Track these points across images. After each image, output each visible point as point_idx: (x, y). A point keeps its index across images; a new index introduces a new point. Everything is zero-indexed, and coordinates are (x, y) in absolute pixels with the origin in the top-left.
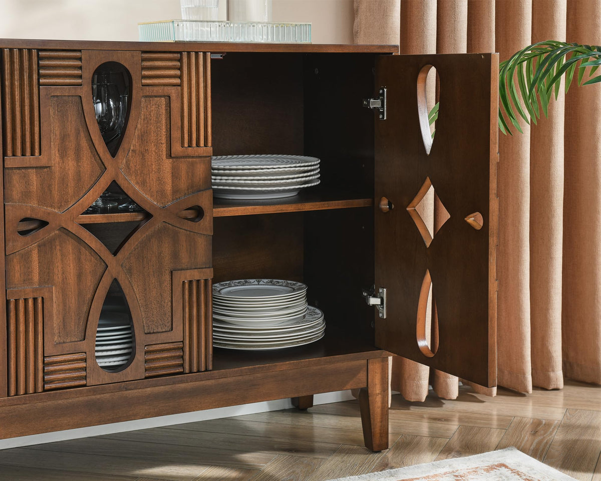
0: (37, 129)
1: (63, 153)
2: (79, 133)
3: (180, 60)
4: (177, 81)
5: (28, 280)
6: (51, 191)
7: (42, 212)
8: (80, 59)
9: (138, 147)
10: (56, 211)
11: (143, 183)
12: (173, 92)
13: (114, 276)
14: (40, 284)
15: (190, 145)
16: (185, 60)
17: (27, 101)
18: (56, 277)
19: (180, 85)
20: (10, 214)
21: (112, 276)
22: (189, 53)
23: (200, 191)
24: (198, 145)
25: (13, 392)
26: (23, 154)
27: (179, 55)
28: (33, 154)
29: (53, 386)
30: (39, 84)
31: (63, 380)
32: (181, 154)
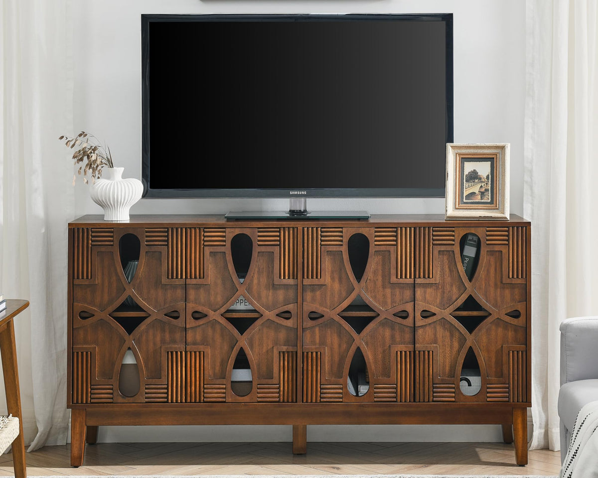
0: (319, 267)
1: (333, 279)
2: (341, 270)
3: (396, 232)
4: (395, 243)
5: (313, 343)
6: (326, 301)
7: (320, 309)
8: (342, 232)
9: (372, 277)
10: (328, 310)
11: (375, 297)
12: (392, 249)
13: (358, 345)
14: (320, 345)
15: (401, 277)
16: (399, 232)
17: (315, 254)
18: (328, 341)
19: (396, 245)
20: (305, 308)
21: (357, 345)
22: (401, 228)
23: (407, 302)
24: (406, 277)
25: (305, 401)
26: (312, 278)
27: (396, 229)
28: (317, 278)
29: (325, 400)
30: (321, 245)
31: (331, 398)
32: (396, 282)
